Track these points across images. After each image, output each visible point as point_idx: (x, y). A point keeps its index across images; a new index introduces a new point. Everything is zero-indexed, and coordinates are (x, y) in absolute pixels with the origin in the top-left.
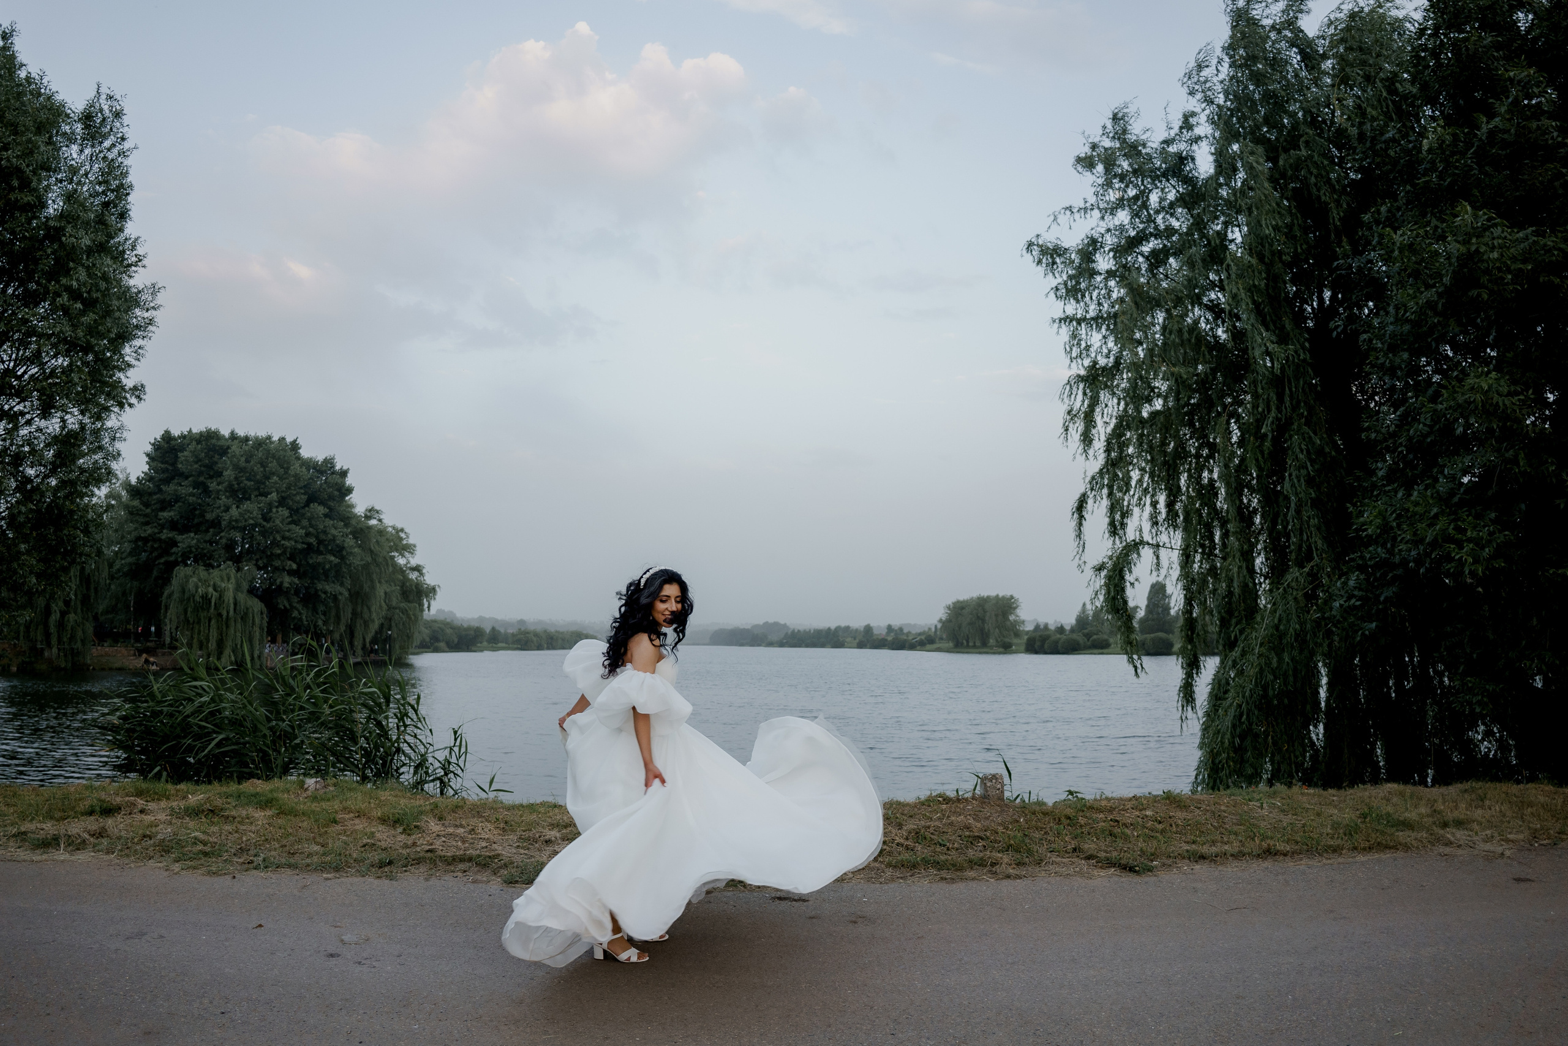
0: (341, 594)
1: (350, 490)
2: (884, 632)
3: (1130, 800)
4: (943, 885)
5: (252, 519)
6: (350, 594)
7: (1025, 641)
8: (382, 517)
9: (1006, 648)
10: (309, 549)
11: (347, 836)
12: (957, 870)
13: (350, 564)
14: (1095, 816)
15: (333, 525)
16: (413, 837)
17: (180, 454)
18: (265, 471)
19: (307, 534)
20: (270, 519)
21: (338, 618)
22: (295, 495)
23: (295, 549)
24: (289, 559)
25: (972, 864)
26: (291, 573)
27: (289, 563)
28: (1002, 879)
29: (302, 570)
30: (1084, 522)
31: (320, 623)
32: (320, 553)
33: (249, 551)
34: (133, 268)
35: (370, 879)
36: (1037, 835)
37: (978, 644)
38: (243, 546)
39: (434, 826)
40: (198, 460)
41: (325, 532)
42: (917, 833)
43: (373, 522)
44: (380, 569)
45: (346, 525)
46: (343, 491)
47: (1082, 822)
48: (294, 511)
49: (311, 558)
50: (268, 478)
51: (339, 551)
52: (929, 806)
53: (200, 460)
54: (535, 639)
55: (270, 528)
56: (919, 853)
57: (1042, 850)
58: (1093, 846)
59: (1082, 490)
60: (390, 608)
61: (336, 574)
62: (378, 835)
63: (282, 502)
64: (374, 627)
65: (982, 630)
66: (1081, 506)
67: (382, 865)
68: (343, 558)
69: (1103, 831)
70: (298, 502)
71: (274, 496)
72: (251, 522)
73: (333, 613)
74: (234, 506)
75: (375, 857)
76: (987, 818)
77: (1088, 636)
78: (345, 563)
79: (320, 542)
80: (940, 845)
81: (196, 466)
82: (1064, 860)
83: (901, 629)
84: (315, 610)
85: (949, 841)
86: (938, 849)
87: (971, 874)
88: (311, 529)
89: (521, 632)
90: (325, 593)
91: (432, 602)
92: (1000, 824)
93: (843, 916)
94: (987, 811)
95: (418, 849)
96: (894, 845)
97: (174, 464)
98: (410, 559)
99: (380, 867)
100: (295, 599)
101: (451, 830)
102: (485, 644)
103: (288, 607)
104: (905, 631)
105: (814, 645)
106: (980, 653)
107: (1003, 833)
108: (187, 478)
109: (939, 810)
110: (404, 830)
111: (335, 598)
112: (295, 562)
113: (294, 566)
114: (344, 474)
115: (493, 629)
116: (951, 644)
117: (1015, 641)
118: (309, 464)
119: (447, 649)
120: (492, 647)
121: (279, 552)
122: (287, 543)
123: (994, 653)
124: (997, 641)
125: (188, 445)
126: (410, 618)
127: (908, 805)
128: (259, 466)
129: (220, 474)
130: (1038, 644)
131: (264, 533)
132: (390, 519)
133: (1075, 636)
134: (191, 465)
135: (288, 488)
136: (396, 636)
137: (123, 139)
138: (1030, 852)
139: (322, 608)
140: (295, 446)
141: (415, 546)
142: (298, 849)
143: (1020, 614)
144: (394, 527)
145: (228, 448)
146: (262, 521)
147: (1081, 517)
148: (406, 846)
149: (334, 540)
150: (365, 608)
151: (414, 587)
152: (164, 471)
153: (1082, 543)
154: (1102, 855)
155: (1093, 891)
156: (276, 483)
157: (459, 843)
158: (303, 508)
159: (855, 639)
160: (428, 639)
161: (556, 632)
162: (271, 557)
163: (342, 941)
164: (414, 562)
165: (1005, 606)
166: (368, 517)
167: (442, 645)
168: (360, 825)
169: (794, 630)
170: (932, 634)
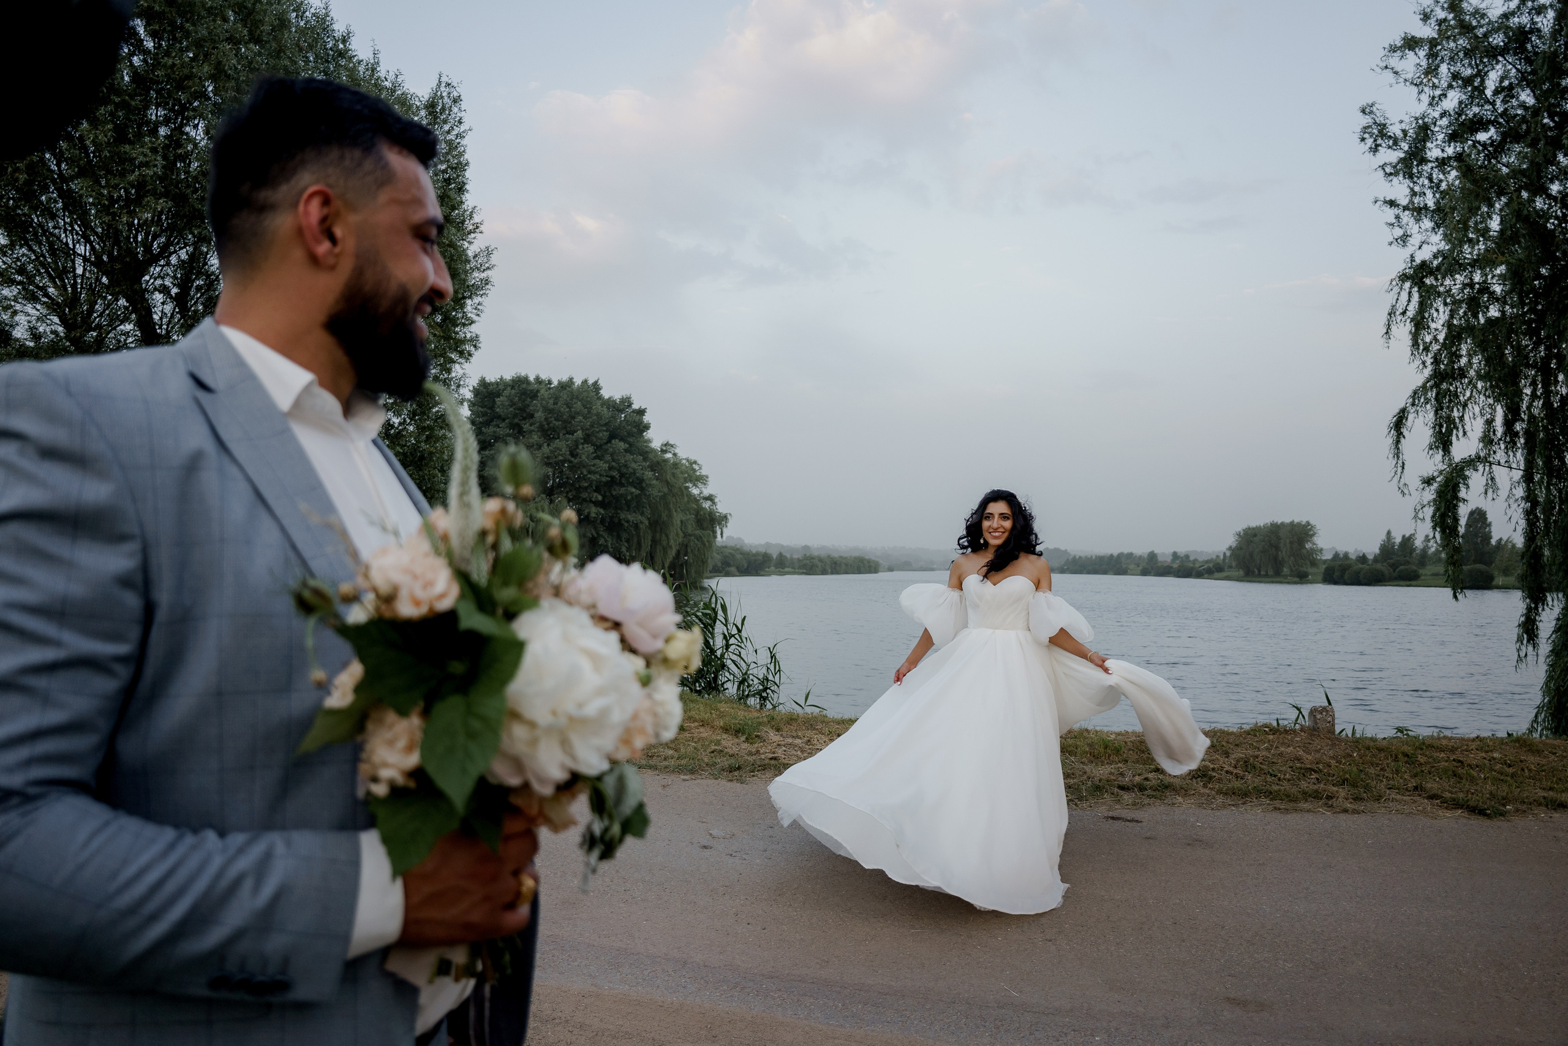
0: (641, 522)
1: (647, 427)
2: (1169, 559)
3: (1473, 740)
4: (1276, 815)
5: (562, 455)
6: (649, 523)
7: (1323, 570)
8: (677, 451)
9: (1301, 578)
10: (613, 482)
11: (695, 742)
12: (1291, 801)
13: (650, 495)
14: (1436, 755)
15: (633, 459)
16: (756, 745)
17: (497, 399)
18: (571, 411)
19: (611, 468)
20: (577, 455)
21: (639, 544)
22: (598, 432)
23: (600, 482)
24: (595, 491)
25: (1306, 795)
26: (597, 504)
27: (595, 494)
28: (1339, 813)
29: (606, 501)
30: (1402, 440)
31: (624, 549)
32: (621, 485)
33: (560, 485)
34: (473, 235)
35: (723, 782)
36: (1372, 771)
37: (1271, 572)
38: (554, 481)
39: (773, 736)
40: (513, 404)
41: (626, 466)
42: (1246, 762)
43: (669, 456)
44: (676, 499)
45: (645, 459)
46: (641, 428)
47: (1422, 761)
48: (598, 448)
49: (615, 490)
50: (574, 418)
51: (640, 483)
52: (1256, 736)
53: (514, 404)
54: (819, 564)
55: (577, 463)
56: (1250, 782)
57: (1382, 786)
58: (1435, 786)
59: (1402, 405)
60: (686, 535)
61: (636, 504)
62: (723, 742)
63: (587, 439)
64: (672, 553)
65: (1276, 559)
66: (1399, 423)
67: (732, 769)
68: (642, 489)
69: (1445, 771)
70: (601, 439)
71: (579, 433)
72: (561, 458)
73: (635, 540)
74: (545, 444)
75: (725, 762)
76: (1318, 751)
77: (1394, 566)
78: (645, 495)
79: (622, 475)
80: (1271, 775)
81: (511, 409)
82: (1405, 798)
83: (1187, 556)
84: (619, 537)
85: (1280, 771)
86: (1269, 779)
87: (1306, 806)
88: (613, 464)
89: (806, 557)
90: (628, 522)
91: (725, 529)
92: (1332, 758)
93: (1179, 839)
94: (1317, 743)
95: (763, 757)
96: (1223, 773)
97: (492, 408)
98: (703, 489)
99: (730, 772)
100: (601, 528)
101: (790, 740)
102: (773, 568)
103: (595, 535)
104: (1192, 558)
105: (1095, 571)
106: (1273, 582)
107: (1337, 767)
108: (504, 420)
109: (1266, 741)
110: (747, 738)
111: (636, 526)
112: (600, 494)
113: (600, 498)
114: (641, 412)
115: (781, 555)
116: (1241, 573)
117: (1310, 570)
118: (610, 404)
119: (738, 574)
120: (779, 571)
121: (586, 485)
122: (593, 477)
123: (1288, 583)
124: (1292, 570)
125: (504, 390)
126: (705, 545)
127: (1232, 733)
128: (565, 406)
129: (532, 416)
130: (1337, 574)
131: (573, 468)
132: (684, 452)
133: (1379, 566)
134: (507, 409)
135: (592, 426)
136: (691, 561)
137: (460, 122)
138: (1367, 788)
139: (624, 536)
140: (596, 387)
141: (707, 477)
142: (655, 753)
143: (1317, 542)
144: (688, 460)
145: (538, 391)
146: (570, 457)
147: (1400, 434)
148: (750, 754)
149: (634, 473)
150: (664, 535)
151: (707, 516)
152: (484, 414)
153: (1400, 462)
154: (1447, 795)
155: (1440, 831)
156: (581, 422)
157: (799, 753)
158: (606, 444)
159: (1138, 566)
160: (719, 564)
161: (840, 557)
162: (579, 490)
163: (711, 834)
164: (706, 492)
165: (1301, 533)
166: (664, 451)
167: (733, 569)
168: (705, 733)
169: (1075, 557)
170: (1221, 562)
